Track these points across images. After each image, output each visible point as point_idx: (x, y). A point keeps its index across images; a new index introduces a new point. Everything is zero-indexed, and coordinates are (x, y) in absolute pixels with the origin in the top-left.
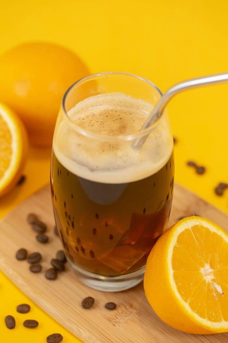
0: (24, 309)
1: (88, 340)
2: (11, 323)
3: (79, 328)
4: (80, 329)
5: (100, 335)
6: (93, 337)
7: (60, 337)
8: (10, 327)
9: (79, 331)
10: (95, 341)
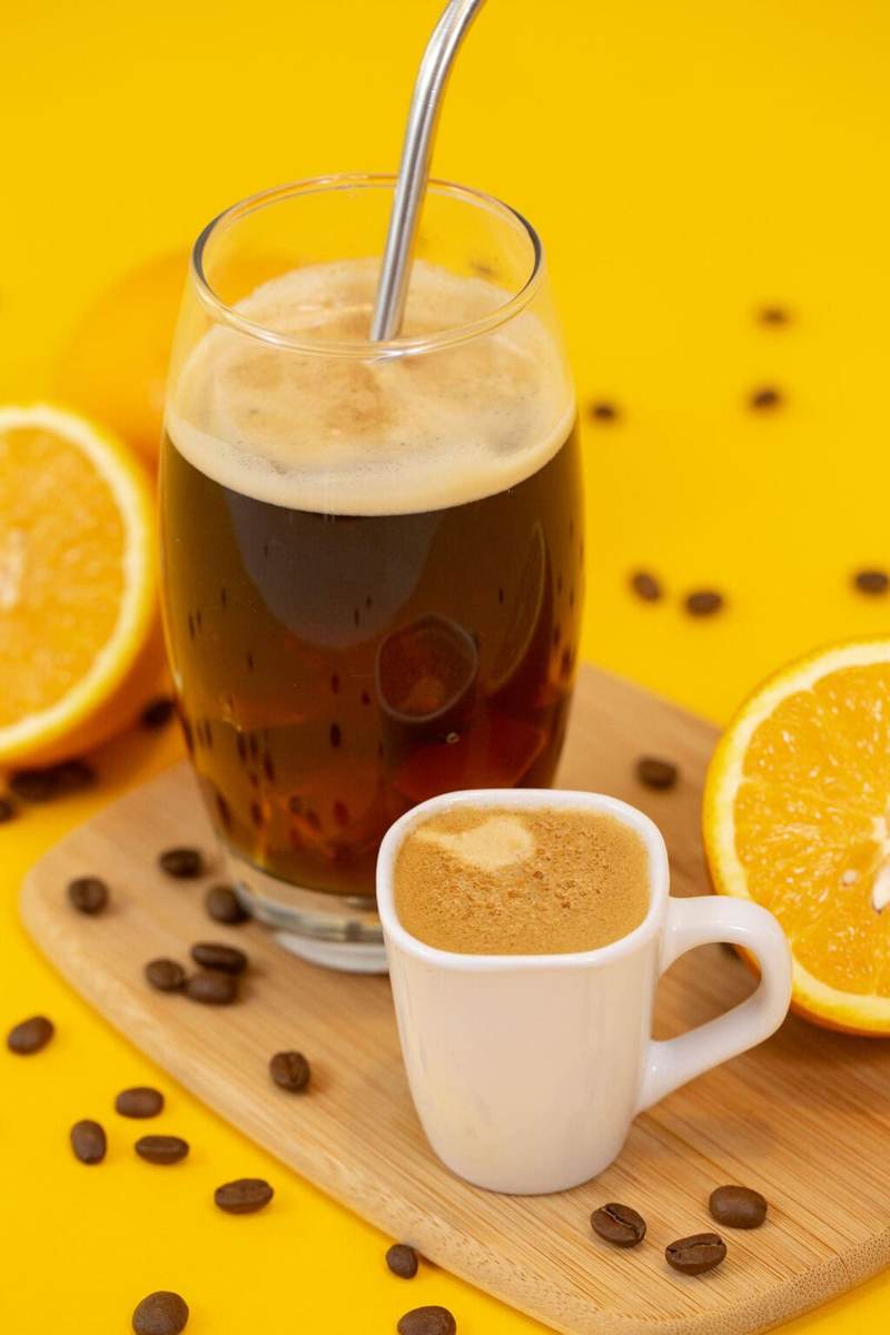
0: (141, 1103)
1: (363, 1196)
2: (90, 1144)
3: (329, 1156)
4: (334, 1160)
5: (406, 1179)
6: (379, 1184)
7: (265, 1189)
8: (86, 1156)
9: (332, 1166)
10: (386, 1198)
